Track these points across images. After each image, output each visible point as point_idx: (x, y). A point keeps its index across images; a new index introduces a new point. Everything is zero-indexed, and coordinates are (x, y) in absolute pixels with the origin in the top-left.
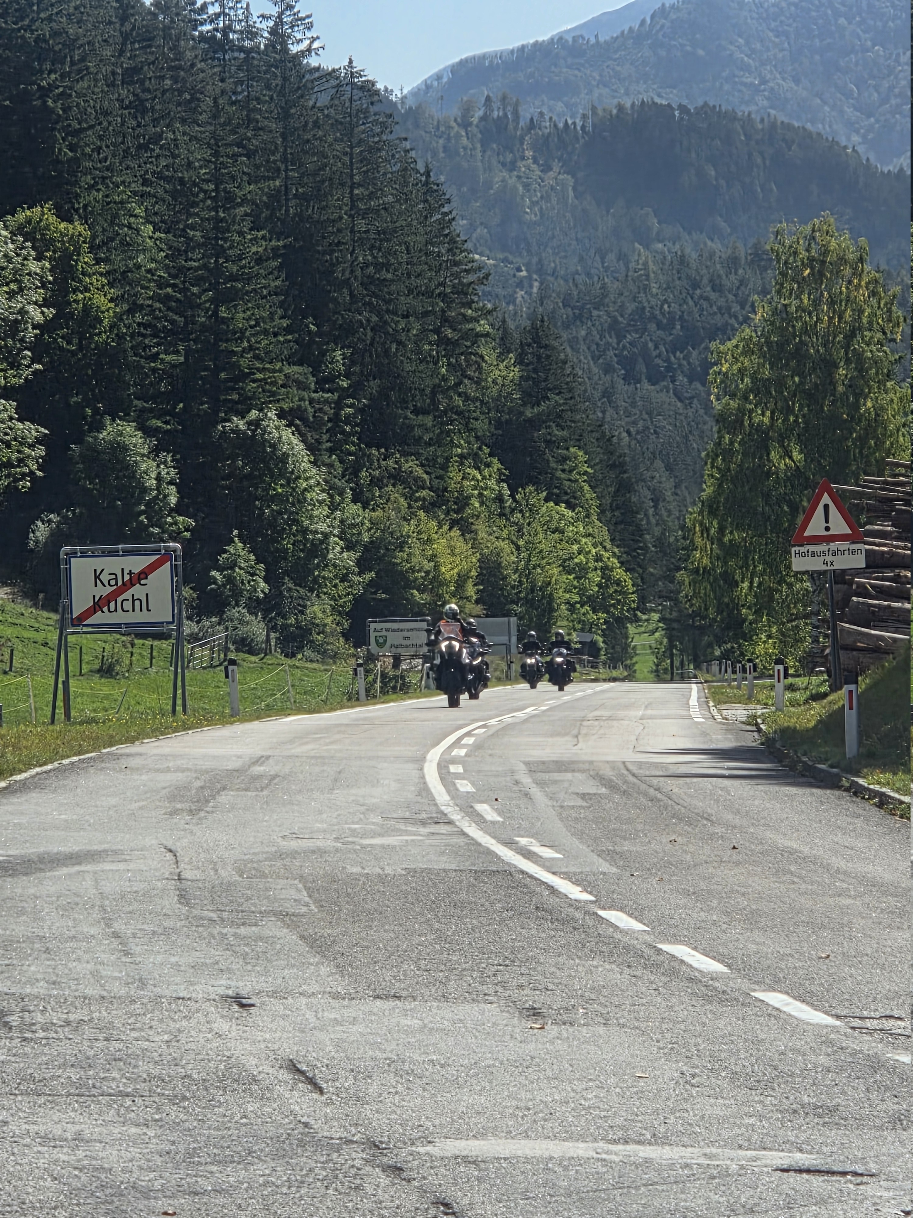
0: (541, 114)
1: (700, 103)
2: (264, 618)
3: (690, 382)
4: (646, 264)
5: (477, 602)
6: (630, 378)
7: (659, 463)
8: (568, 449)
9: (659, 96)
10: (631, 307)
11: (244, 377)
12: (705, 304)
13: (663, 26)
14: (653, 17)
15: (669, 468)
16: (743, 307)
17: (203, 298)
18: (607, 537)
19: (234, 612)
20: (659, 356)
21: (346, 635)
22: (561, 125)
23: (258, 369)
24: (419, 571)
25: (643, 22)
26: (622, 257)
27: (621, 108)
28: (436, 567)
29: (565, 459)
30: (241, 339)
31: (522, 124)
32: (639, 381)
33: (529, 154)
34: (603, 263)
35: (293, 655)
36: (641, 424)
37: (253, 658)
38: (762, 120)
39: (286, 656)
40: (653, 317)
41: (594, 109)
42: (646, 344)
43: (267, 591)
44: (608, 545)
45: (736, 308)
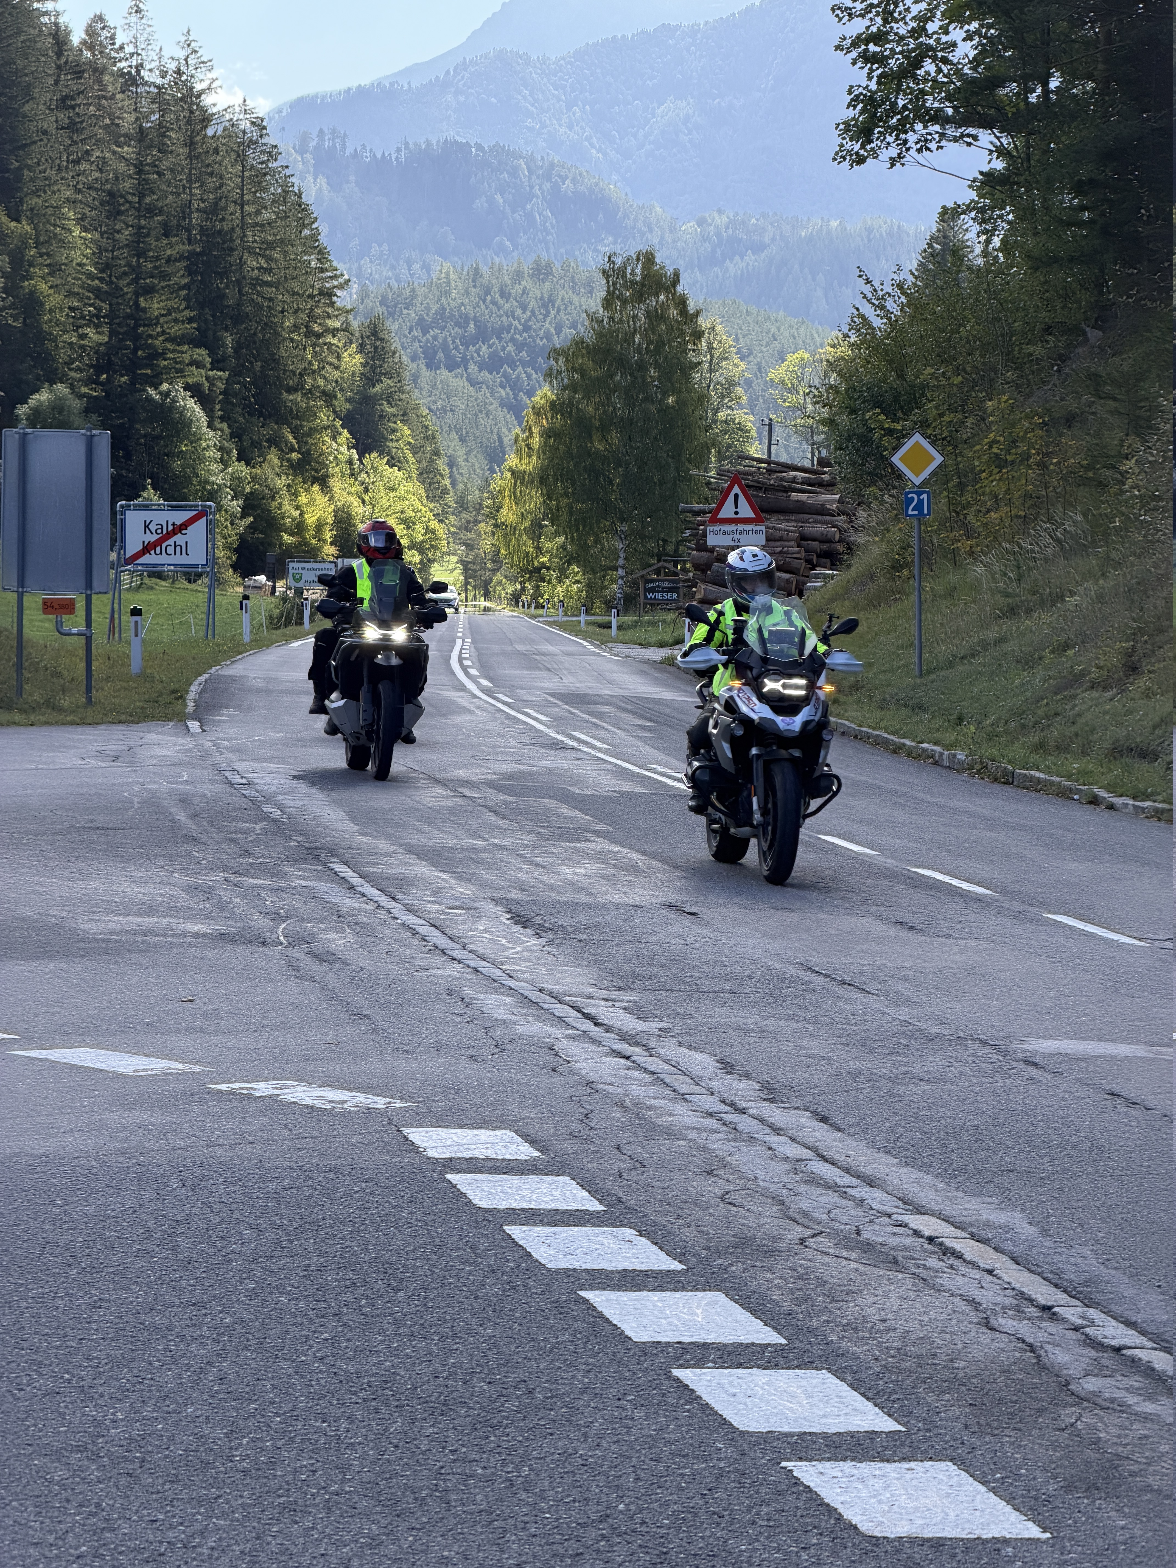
0: (364, 146)
1: (494, 143)
3: (480, 371)
4: (447, 273)
5: (332, 544)
6: (432, 365)
7: (454, 435)
8: (395, 423)
9: (458, 134)
10: (435, 307)
12: (494, 309)
13: (463, 77)
14: (455, 69)
15: (462, 440)
16: (524, 313)
18: (424, 494)
20: (456, 348)
21: (235, 567)
22: (379, 156)
24: (288, 517)
25: (448, 72)
26: (427, 267)
27: (428, 143)
28: (302, 515)
29: (394, 431)
30: (155, 324)
31: (347, 153)
32: (438, 368)
33: (352, 178)
34: (409, 270)
35: (195, 581)
36: (440, 403)
37: (163, 583)
38: (542, 158)
39: (190, 582)
40: (452, 316)
41: (407, 144)
42: (446, 338)
44: (425, 502)
45: (519, 312)
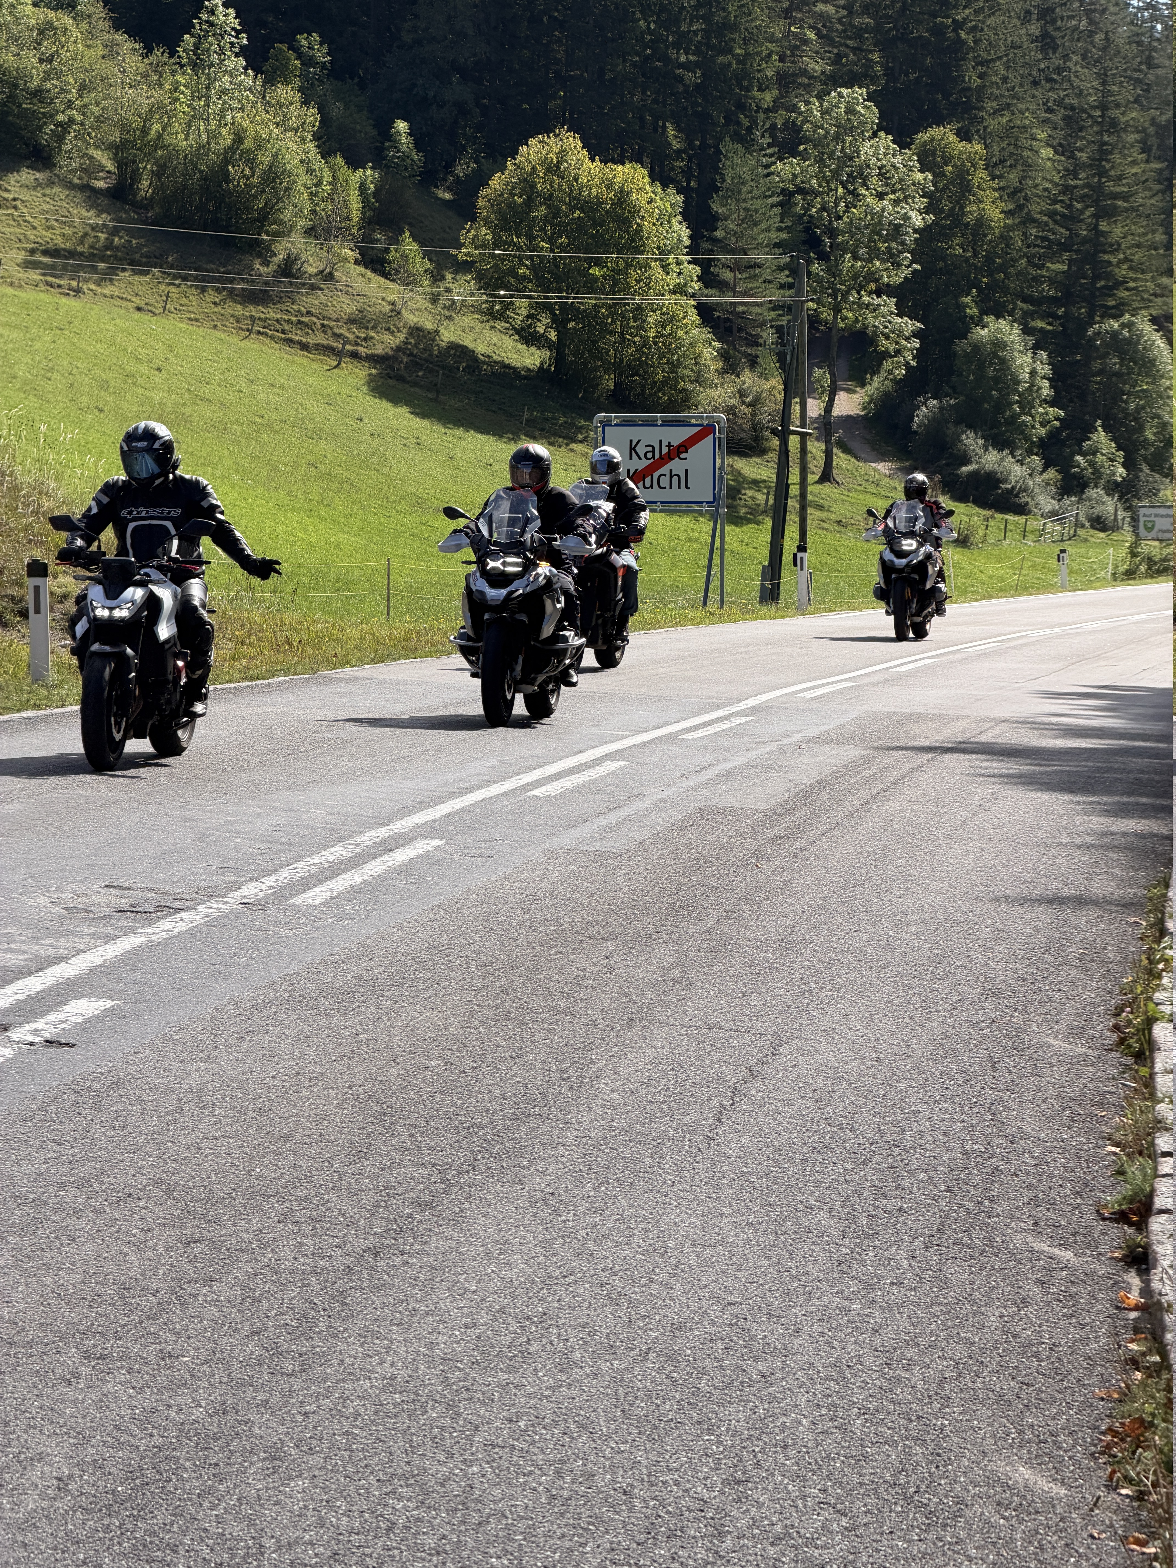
2: (1120, 499)
11: (1118, 284)
17: (1087, 213)
19: (1095, 493)
23: (1131, 278)
30: (1117, 250)
37: (1101, 535)
43: (1124, 475)
